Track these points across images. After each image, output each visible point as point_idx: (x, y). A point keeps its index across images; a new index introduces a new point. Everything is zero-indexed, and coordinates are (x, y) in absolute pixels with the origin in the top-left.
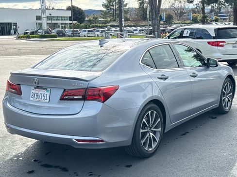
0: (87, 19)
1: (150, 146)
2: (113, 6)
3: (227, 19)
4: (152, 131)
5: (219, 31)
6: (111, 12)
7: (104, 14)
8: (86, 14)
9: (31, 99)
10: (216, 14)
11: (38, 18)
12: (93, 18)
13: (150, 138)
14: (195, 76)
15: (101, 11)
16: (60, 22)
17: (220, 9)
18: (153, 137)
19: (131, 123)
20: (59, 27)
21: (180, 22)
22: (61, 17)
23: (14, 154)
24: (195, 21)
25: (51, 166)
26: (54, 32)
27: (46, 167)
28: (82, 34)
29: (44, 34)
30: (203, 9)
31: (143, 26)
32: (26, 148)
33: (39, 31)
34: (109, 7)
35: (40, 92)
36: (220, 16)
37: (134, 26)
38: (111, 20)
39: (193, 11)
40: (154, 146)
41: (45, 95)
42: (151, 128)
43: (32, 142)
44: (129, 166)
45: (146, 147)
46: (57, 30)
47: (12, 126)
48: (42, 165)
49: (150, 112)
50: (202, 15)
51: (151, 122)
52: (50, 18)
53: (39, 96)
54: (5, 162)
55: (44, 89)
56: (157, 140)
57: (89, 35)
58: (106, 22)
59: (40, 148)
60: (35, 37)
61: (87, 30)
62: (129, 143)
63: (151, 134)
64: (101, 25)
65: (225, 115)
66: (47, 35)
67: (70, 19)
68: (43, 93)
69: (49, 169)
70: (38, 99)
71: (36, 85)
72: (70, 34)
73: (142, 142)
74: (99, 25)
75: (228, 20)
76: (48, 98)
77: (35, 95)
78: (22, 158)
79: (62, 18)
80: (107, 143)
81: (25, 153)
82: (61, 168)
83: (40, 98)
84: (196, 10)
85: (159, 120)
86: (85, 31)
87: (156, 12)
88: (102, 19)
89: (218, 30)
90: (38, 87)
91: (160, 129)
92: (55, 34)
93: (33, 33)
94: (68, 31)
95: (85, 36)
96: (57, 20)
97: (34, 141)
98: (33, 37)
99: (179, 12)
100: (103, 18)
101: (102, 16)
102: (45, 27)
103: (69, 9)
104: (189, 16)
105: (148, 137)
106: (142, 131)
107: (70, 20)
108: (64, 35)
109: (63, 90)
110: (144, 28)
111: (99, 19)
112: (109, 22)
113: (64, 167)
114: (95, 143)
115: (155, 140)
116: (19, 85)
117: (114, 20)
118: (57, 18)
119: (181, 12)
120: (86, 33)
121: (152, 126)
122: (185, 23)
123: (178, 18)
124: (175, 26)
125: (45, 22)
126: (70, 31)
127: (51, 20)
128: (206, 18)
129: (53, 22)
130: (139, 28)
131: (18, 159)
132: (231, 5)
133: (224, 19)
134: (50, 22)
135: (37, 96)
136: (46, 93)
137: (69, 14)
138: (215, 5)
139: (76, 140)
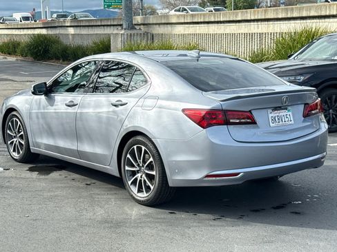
9: (272, 125)
35: (281, 114)
41: (288, 116)
55: (284, 109)
68: (285, 114)
70: (281, 123)
76: (292, 119)
77: (276, 119)
83: (283, 120)
116: (250, 111)
135: (279, 119)
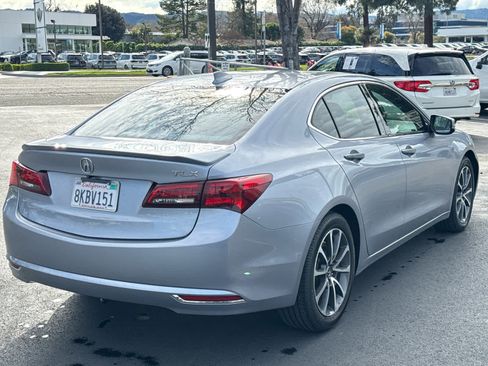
0: (128, 32)
1: (331, 306)
2: (182, 6)
3: (408, 37)
4: (334, 272)
5: (418, 59)
6: (178, 19)
7: (165, 23)
8: (126, 22)
9: (73, 203)
10: (388, 27)
11: (27, 28)
12: (141, 30)
13: (331, 288)
14: (409, 154)
15: (158, 16)
16: (71, 37)
17: (395, 17)
18: (337, 286)
19: (298, 256)
20: (70, 48)
21: (318, 42)
22: (75, 27)
23: (27, 326)
24: (348, 39)
25: (117, 354)
26: (62, 58)
27: (106, 355)
28: (121, 62)
29: (40, 61)
30: (366, 17)
31: (243, 48)
32: (52, 312)
33: (30, 55)
34: (173, 9)
35: (95, 190)
36: (395, 31)
37: (226, 49)
38: (178, 36)
39: (342, 20)
40: (337, 306)
41: (108, 196)
42: (331, 266)
43: (62, 297)
44: (290, 351)
45: (322, 308)
46: (67, 53)
47: (24, 264)
48: (96, 352)
49: (331, 232)
50: (362, 28)
51: (334, 253)
52: (52, 29)
53: (91, 197)
54: (12, 345)
55: (105, 182)
56: (344, 293)
57: (135, 65)
58: (169, 39)
59: (83, 312)
60: (23, 69)
61: (131, 54)
62: (292, 302)
63: (333, 279)
64: (157, 45)
65: (460, 235)
66: (47, 65)
67: (95, 31)
68: (102, 191)
69: (115, 360)
70: (90, 204)
71: (88, 173)
72: (95, 62)
73: (317, 298)
74: (153, 45)
75: (411, 39)
76: (114, 203)
77: (84, 195)
78: (47, 336)
79: (76, 29)
80: (249, 303)
81: (51, 323)
82: (139, 358)
83: (96, 201)
84: (349, 18)
85: (347, 249)
86: (128, 57)
87: (290, 19)
88: (161, 34)
89: (414, 59)
90: (90, 177)
91: (348, 269)
92: (64, 61)
93: (16, 60)
94: (91, 58)
95: (126, 67)
96: (66, 33)
97: (67, 295)
98: (18, 69)
99: (316, 21)
100: (162, 30)
101: (159, 26)
102: (43, 47)
103: (90, 10)
104: (334, 29)
105: (327, 288)
106: (316, 273)
107: (93, 34)
108: (82, 65)
109: (149, 185)
110: (246, 53)
111: (154, 34)
112: (175, 40)
113: (146, 355)
114: (221, 303)
115: (339, 292)
116: (46, 172)
117: (185, 36)
118: (67, 29)
119: (320, 22)
120: (128, 62)
121: (335, 262)
122: (328, 45)
123: (314, 34)
124: (308, 49)
125: (42, 38)
126: (95, 57)
127: (54, 32)
128: (370, 34)
129: (59, 37)
130: (236, 53)
131: (38, 338)
132: (420, 9)
133: (402, 38)
134: (52, 37)
135: (88, 197)
136: (110, 192)
137: (91, 21)
138: (387, 9)
139: (180, 296)
